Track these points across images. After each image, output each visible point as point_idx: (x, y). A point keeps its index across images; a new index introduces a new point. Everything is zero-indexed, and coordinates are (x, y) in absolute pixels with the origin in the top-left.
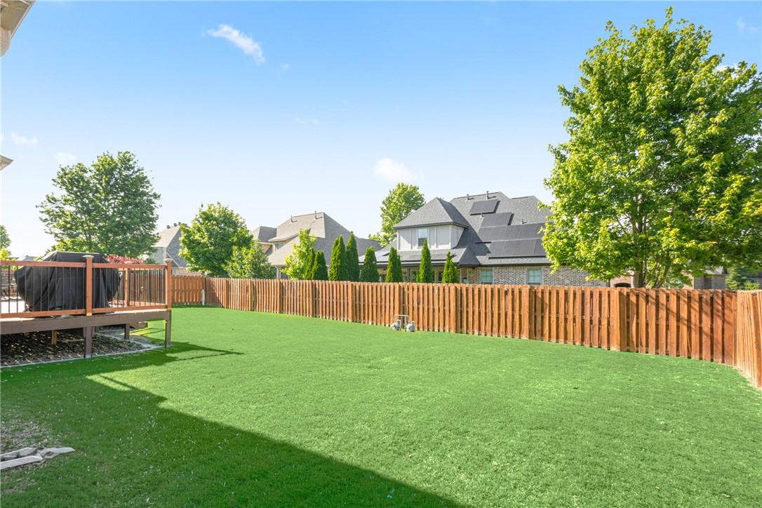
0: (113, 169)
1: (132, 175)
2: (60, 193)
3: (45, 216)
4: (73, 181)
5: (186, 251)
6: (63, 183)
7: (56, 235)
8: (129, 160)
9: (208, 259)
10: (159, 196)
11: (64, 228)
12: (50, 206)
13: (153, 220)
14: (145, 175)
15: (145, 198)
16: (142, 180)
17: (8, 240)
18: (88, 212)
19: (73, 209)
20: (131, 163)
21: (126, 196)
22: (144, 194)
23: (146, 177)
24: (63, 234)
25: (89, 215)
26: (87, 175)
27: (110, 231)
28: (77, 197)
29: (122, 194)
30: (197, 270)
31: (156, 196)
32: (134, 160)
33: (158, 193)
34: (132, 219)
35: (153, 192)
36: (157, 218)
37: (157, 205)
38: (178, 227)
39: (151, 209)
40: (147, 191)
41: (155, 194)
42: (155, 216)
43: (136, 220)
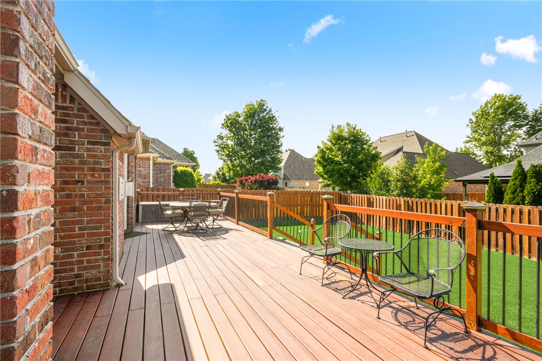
0: (254, 113)
1: (266, 116)
2: (226, 132)
3: (218, 148)
4: (232, 124)
5: (321, 169)
6: (228, 126)
7: (224, 160)
8: (263, 106)
9: (342, 175)
10: (282, 129)
11: (228, 156)
12: (220, 142)
13: (279, 147)
14: (274, 115)
15: (273, 132)
16: (272, 119)
17: (199, 165)
18: (241, 144)
19: (232, 143)
20: (265, 107)
21: (261, 132)
22: (273, 129)
23: (274, 116)
24: (228, 160)
25: (241, 146)
26: (240, 119)
27: (253, 156)
28: (234, 134)
29: (260, 130)
30: (328, 185)
31: (281, 129)
32: (266, 105)
33: (282, 127)
34: (268, 147)
35: (279, 127)
36: (281, 145)
37: (281, 136)
38: (289, 152)
39: (278, 139)
40: (275, 126)
41: (280, 128)
42: (280, 144)
43: (269, 147)
